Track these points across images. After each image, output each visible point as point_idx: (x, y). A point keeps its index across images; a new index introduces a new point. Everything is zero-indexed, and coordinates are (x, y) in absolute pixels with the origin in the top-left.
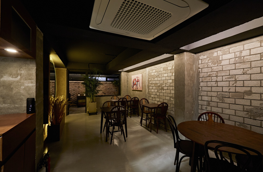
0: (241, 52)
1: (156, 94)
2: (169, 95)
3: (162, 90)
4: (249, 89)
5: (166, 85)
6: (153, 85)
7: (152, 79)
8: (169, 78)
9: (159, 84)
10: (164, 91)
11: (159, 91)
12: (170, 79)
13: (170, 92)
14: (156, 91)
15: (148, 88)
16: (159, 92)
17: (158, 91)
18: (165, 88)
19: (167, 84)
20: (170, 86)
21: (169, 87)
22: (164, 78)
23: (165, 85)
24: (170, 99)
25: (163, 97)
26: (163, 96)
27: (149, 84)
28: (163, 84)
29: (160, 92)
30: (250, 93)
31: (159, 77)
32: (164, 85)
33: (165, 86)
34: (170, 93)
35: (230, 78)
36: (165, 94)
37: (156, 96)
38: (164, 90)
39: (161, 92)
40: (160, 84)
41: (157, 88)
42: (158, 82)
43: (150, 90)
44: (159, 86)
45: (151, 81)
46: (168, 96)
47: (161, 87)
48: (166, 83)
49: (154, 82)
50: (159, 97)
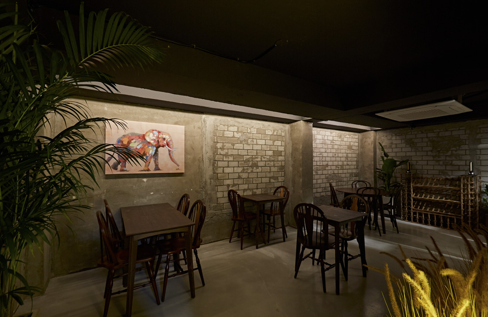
0: (325, 136)
1: (239, 177)
2: (268, 175)
3: (255, 168)
4: (327, 163)
5: (263, 159)
6: (231, 159)
7: (228, 145)
8: (267, 148)
9: (245, 158)
10: (260, 170)
11: (247, 169)
12: (270, 150)
13: (270, 170)
14: (240, 170)
15: (213, 165)
16: (247, 172)
17: (244, 169)
18: (260, 164)
19: (265, 157)
20: (270, 161)
21: (267, 163)
22: (259, 147)
23: (261, 159)
24: (270, 180)
25: (256, 181)
26: (257, 177)
27: (214, 157)
28: (257, 158)
29: (249, 171)
30: (327, 165)
31: (248, 144)
32: (259, 159)
33: (261, 161)
34: (270, 172)
35: (320, 154)
36: (260, 175)
37: (240, 181)
38: (257, 167)
39: (252, 172)
40: (249, 156)
41: (241, 164)
42: (245, 153)
43: (220, 170)
44: (248, 161)
45: (222, 149)
46: (266, 177)
47: (252, 163)
48: (262, 156)
49: (235, 152)
50: (247, 181)
